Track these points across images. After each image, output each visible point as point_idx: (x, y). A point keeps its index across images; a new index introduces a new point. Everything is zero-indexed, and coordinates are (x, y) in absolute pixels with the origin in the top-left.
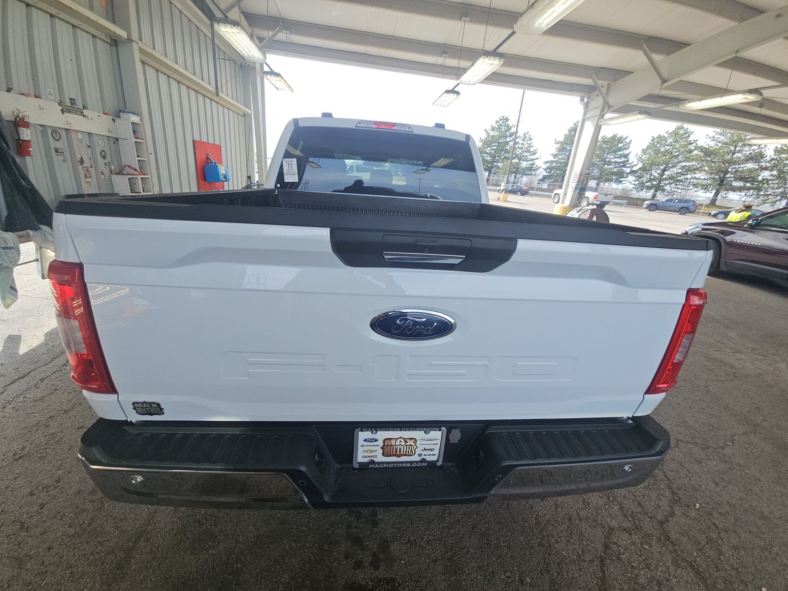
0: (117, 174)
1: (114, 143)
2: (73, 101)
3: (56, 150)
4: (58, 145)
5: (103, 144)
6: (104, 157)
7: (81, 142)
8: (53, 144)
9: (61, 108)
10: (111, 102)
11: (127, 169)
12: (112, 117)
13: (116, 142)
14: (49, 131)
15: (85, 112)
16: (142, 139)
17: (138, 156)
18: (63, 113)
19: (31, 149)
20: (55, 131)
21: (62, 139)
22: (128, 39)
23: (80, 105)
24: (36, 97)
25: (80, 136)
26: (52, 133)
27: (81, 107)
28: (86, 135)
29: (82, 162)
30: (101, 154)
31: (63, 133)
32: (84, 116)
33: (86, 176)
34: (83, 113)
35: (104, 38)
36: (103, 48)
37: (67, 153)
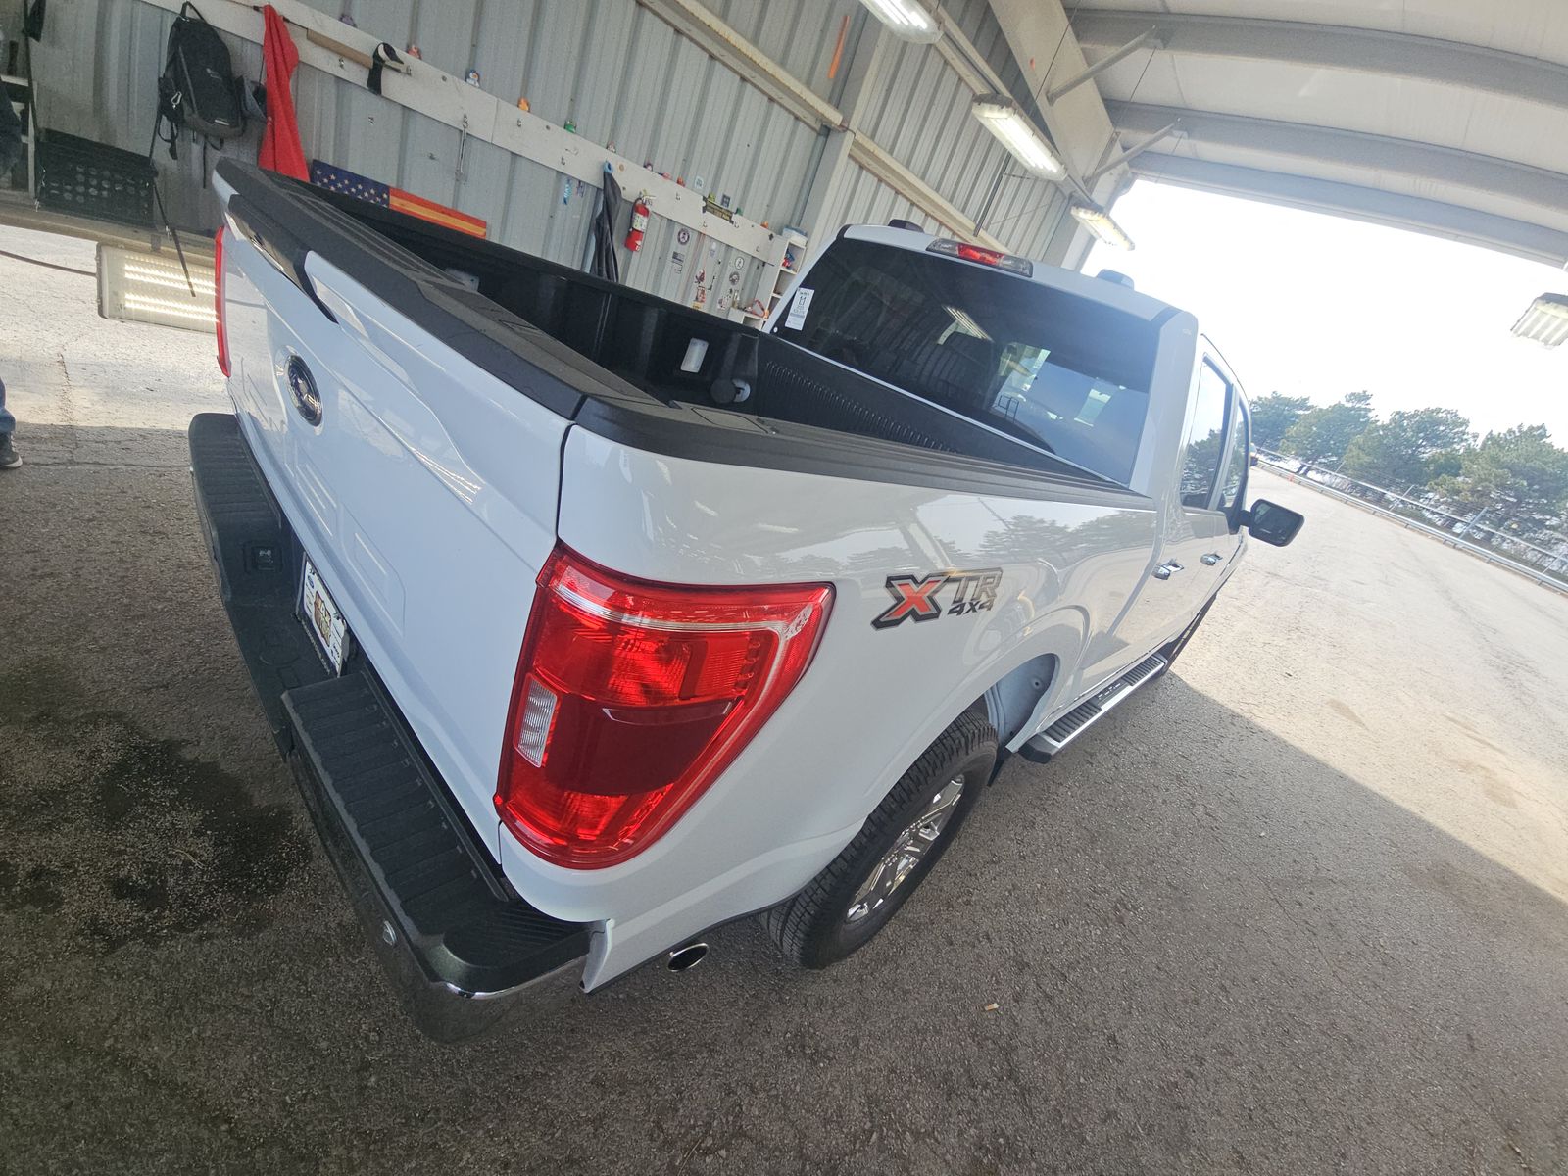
0: (738, 308)
1: (758, 267)
2: (726, 199)
3: (675, 256)
4: (681, 250)
5: (741, 265)
6: (733, 282)
7: (712, 255)
8: (675, 246)
9: (704, 204)
10: (781, 211)
11: (757, 305)
12: (770, 233)
13: (761, 266)
14: (677, 229)
15: (735, 217)
16: (794, 270)
17: (775, 292)
18: (704, 211)
19: (639, 243)
20: (685, 231)
21: (688, 244)
22: (841, 126)
23: (733, 207)
24: (678, 182)
25: (714, 246)
26: (679, 234)
27: (734, 210)
28: (724, 248)
29: (701, 279)
30: (731, 277)
31: (694, 237)
32: (732, 222)
33: (697, 298)
34: (731, 217)
35: (813, 124)
36: (804, 137)
37: (687, 264)
